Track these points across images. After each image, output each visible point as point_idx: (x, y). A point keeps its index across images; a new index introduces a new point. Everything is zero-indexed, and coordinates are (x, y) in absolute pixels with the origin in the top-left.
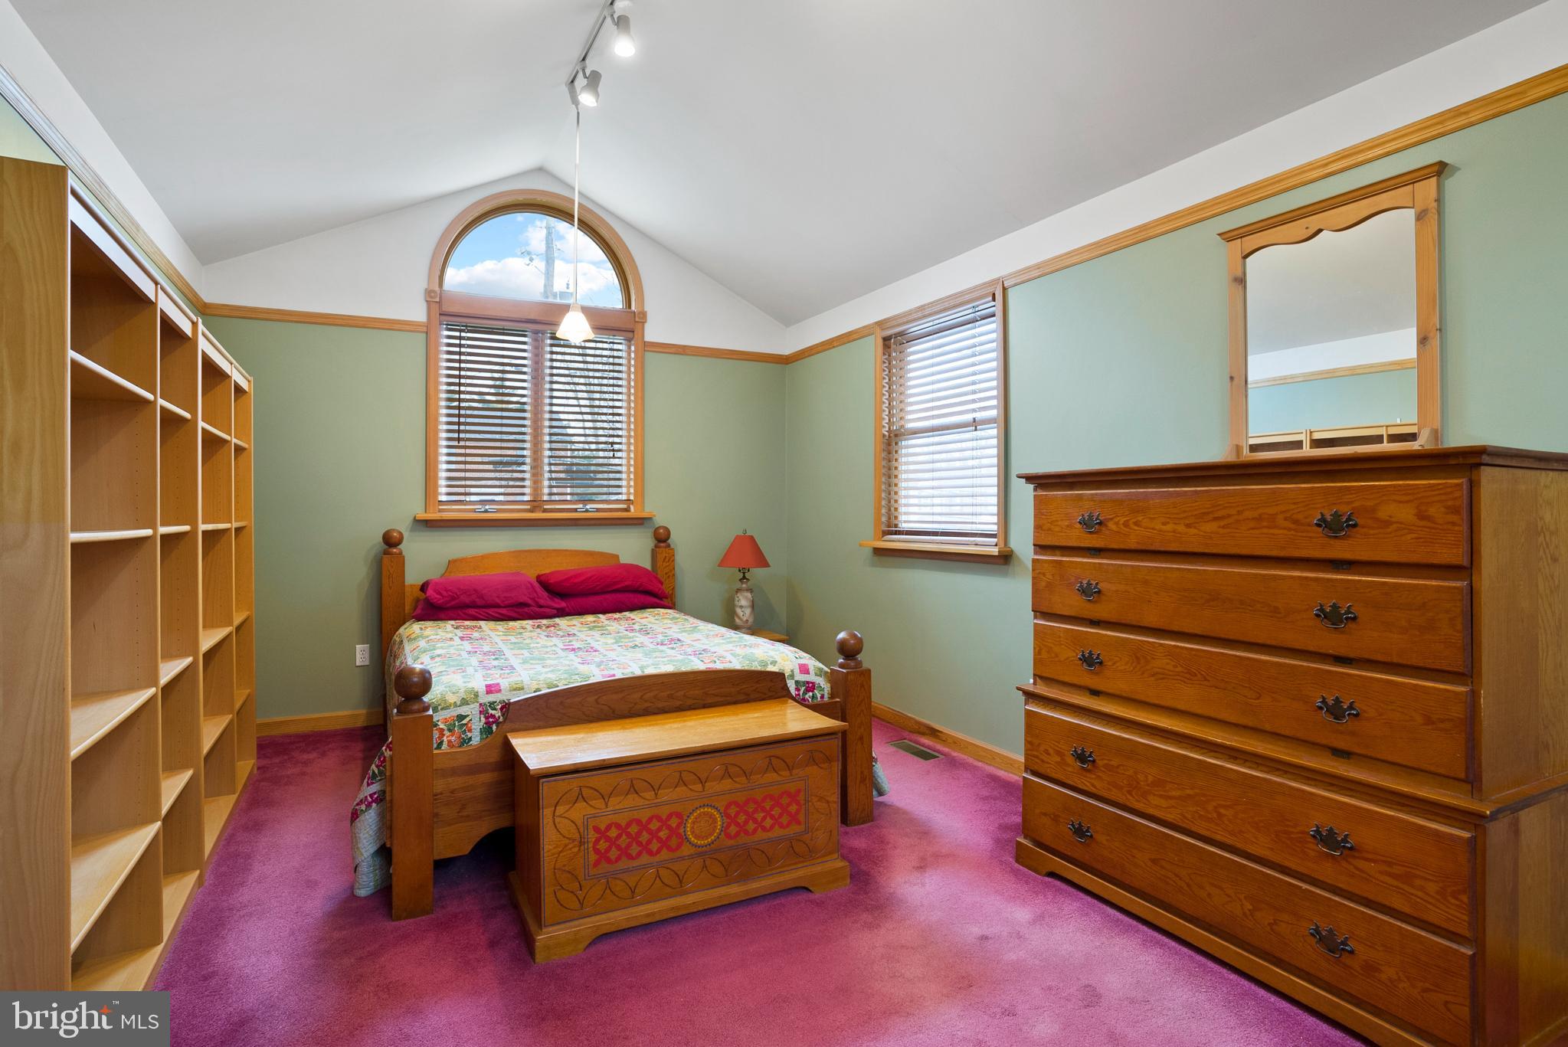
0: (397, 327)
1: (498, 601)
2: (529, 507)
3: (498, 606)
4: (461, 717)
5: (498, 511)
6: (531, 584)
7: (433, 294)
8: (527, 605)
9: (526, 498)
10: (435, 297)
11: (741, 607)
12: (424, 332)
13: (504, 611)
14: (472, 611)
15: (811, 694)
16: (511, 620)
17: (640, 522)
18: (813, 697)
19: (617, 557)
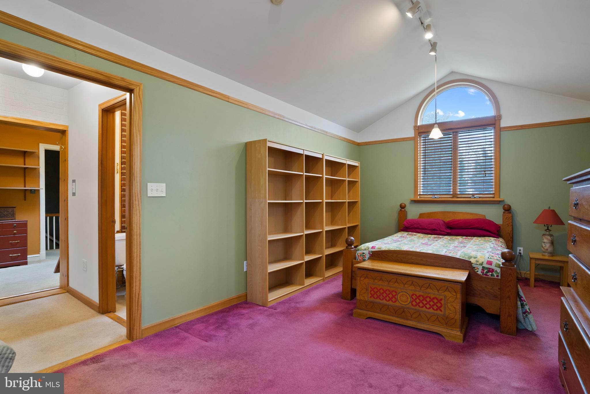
0: (405, 140)
1: (426, 228)
2: (451, 196)
3: (426, 229)
4: (363, 253)
5: (440, 198)
6: (439, 223)
7: (416, 127)
8: (437, 230)
9: (451, 193)
10: (416, 128)
11: (544, 242)
12: (413, 140)
13: (428, 231)
14: (418, 230)
15: (491, 273)
16: (429, 234)
17: (499, 202)
18: (492, 275)
19: (485, 216)
